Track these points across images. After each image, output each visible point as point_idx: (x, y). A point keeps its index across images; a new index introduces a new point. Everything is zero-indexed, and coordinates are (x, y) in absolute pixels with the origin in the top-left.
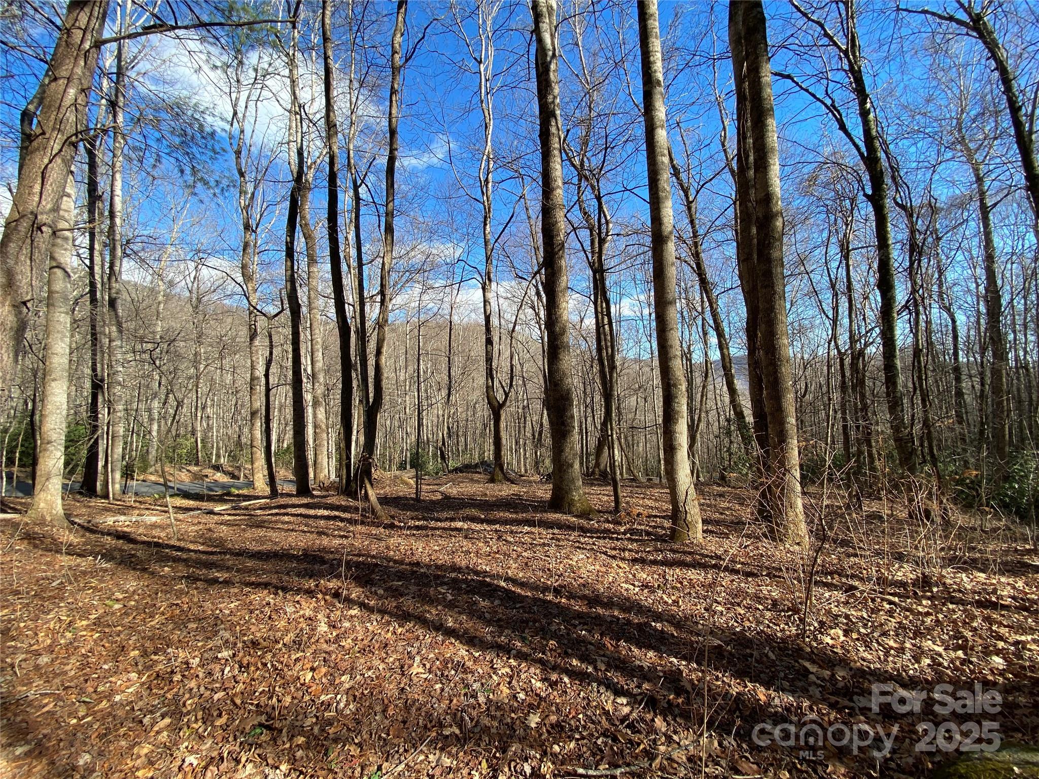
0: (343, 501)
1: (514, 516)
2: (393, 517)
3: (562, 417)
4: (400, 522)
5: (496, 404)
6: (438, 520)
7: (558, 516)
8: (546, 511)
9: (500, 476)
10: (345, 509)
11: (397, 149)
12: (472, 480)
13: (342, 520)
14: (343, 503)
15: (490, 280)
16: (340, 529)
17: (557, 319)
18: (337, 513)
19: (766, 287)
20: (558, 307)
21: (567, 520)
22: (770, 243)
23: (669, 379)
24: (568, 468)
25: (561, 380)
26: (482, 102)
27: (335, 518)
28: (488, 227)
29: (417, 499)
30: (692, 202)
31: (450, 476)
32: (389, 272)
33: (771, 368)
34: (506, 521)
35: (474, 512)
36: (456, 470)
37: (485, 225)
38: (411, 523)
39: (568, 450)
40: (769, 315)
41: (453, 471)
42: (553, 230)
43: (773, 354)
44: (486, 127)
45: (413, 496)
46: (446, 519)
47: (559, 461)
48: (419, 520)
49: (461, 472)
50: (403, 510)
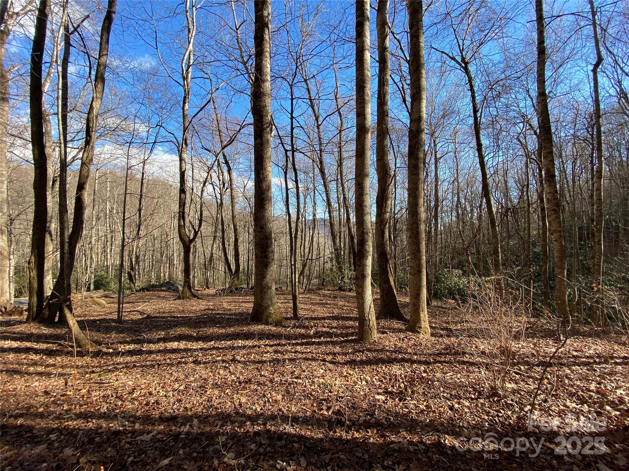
0: (34, 328)
1: (223, 331)
2: (99, 343)
3: (265, 252)
4: (108, 348)
5: (187, 239)
6: (150, 342)
7: (261, 327)
8: (249, 324)
9: (188, 294)
10: (39, 338)
11: (114, 13)
12: (159, 296)
13: (37, 352)
14: (34, 331)
15: (186, 144)
16: (35, 364)
17: (264, 178)
18: (28, 344)
19: (414, 175)
20: (265, 169)
21: (270, 330)
22: (418, 148)
23: (363, 229)
24: (268, 290)
25: (266, 225)
26: (187, 12)
27: (27, 350)
28: (187, 105)
29: (119, 320)
30: (320, 125)
31: (138, 294)
32: (97, 117)
33: (415, 225)
34: (218, 336)
35: (185, 330)
36: (143, 290)
37: (184, 103)
38: (122, 348)
39: (268, 276)
40: (415, 192)
41: (140, 290)
42: (262, 111)
43: (417, 217)
44: (189, 31)
45: (115, 317)
46: (159, 340)
47: (261, 285)
48: (129, 343)
49: (148, 290)
50: (106, 333)
